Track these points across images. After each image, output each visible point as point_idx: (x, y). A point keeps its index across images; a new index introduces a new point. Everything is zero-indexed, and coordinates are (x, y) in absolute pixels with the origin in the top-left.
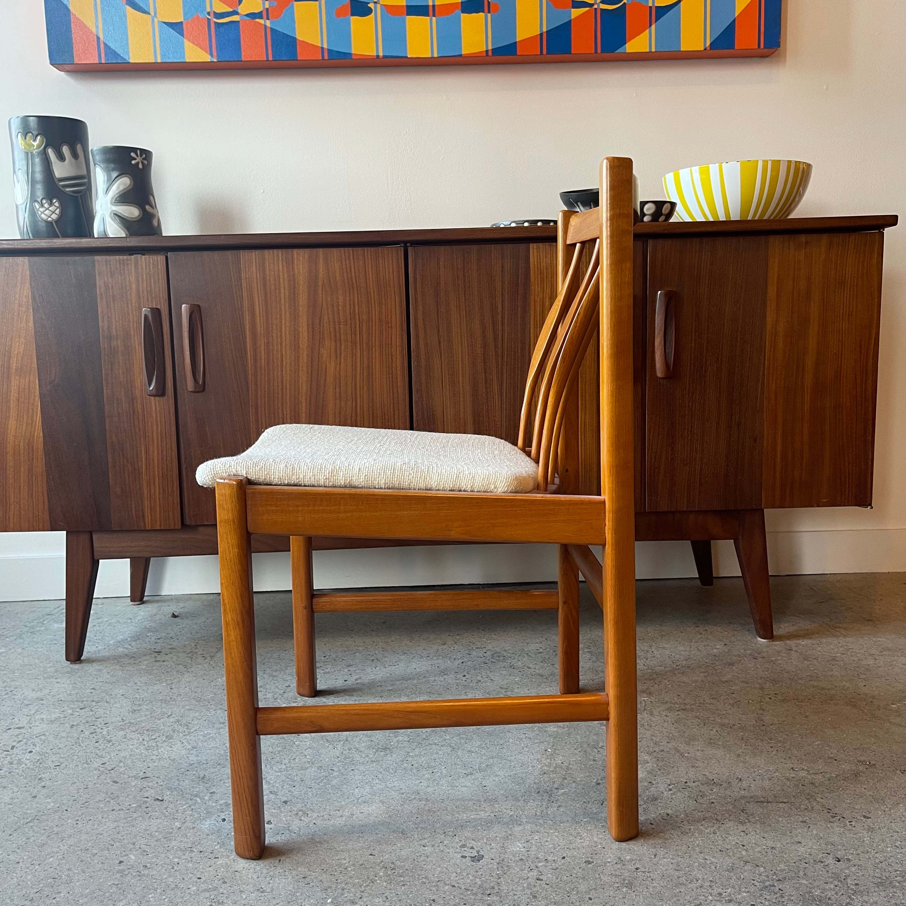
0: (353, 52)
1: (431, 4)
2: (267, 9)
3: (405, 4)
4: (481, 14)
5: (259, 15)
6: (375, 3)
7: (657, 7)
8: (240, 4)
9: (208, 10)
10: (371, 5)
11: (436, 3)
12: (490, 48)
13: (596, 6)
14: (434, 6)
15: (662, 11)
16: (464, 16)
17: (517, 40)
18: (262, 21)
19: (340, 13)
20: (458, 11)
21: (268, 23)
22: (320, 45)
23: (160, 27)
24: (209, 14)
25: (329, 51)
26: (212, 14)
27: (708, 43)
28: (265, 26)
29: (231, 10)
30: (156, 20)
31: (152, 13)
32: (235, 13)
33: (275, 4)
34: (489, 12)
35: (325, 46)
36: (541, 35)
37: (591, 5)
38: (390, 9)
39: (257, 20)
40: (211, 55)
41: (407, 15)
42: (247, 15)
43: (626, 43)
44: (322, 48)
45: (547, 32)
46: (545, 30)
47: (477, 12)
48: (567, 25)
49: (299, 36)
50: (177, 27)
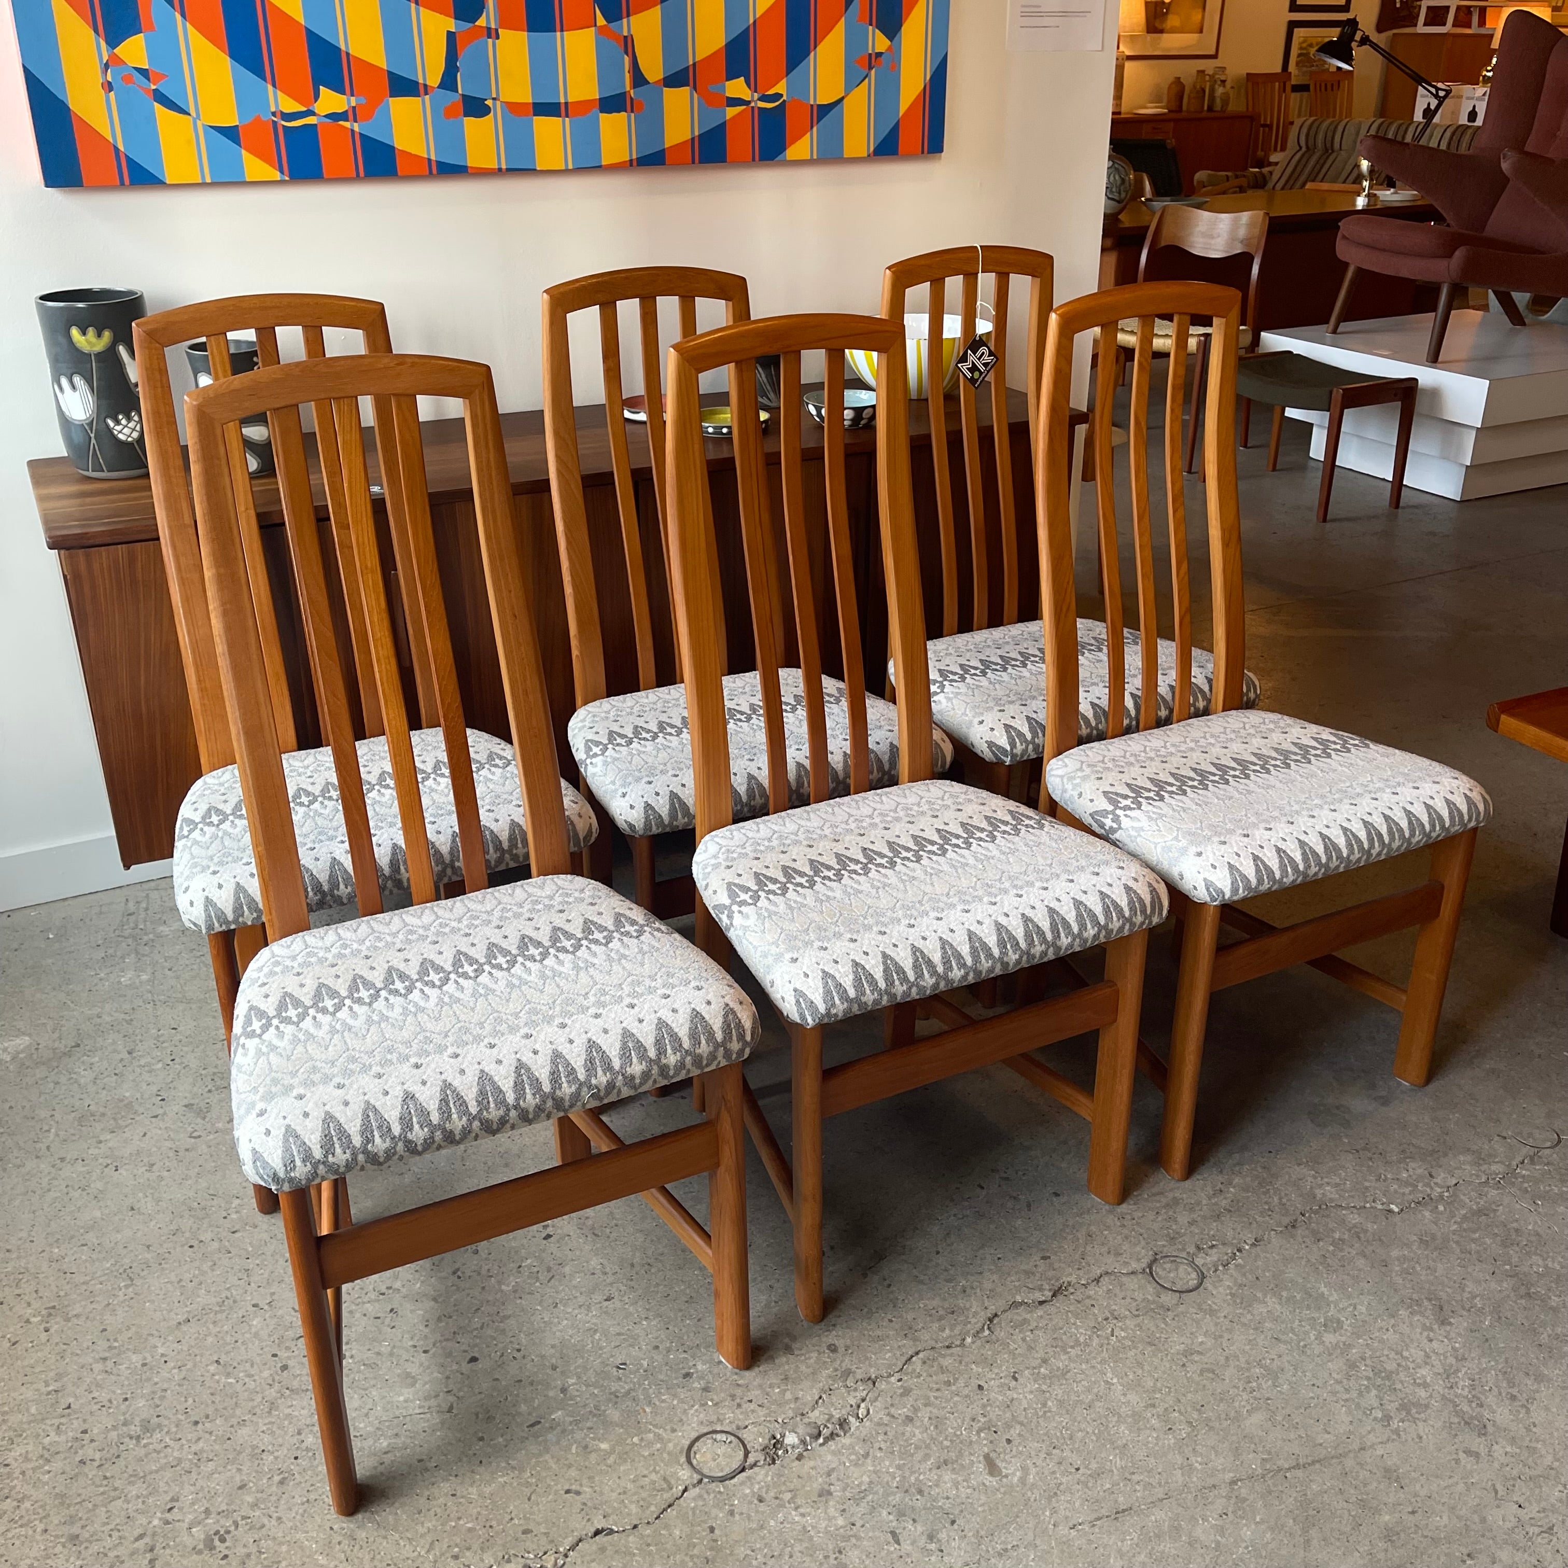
0: (469, 165)
1: (562, 100)
2: (354, 108)
3: (531, 101)
4: (623, 113)
5: (343, 116)
6: (494, 99)
7: (819, 106)
8: (316, 101)
9: (273, 109)
10: (489, 103)
11: (570, 100)
12: (634, 157)
13: (753, 104)
14: (566, 104)
15: (824, 110)
16: (603, 117)
17: (666, 146)
18: (347, 124)
19: (449, 113)
20: (596, 110)
21: (356, 127)
22: (426, 156)
23: (205, 133)
24: (274, 114)
25: (438, 163)
26: (278, 115)
27: (872, 149)
28: (353, 131)
29: (304, 109)
30: (199, 123)
31: (193, 113)
32: (310, 113)
33: (363, 101)
34: (632, 111)
35: (433, 157)
36: (693, 139)
37: (749, 102)
38: (514, 108)
39: (341, 123)
40: (282, 172)
41: (535, 115)
42: (325, 116)
43: (785, 149)
44: (429, 160)
45: (700, 136)
46: (697, 133)
47: (619, 112)
48: (722, 127)
49: (399, 144)
50: (230, 133)
